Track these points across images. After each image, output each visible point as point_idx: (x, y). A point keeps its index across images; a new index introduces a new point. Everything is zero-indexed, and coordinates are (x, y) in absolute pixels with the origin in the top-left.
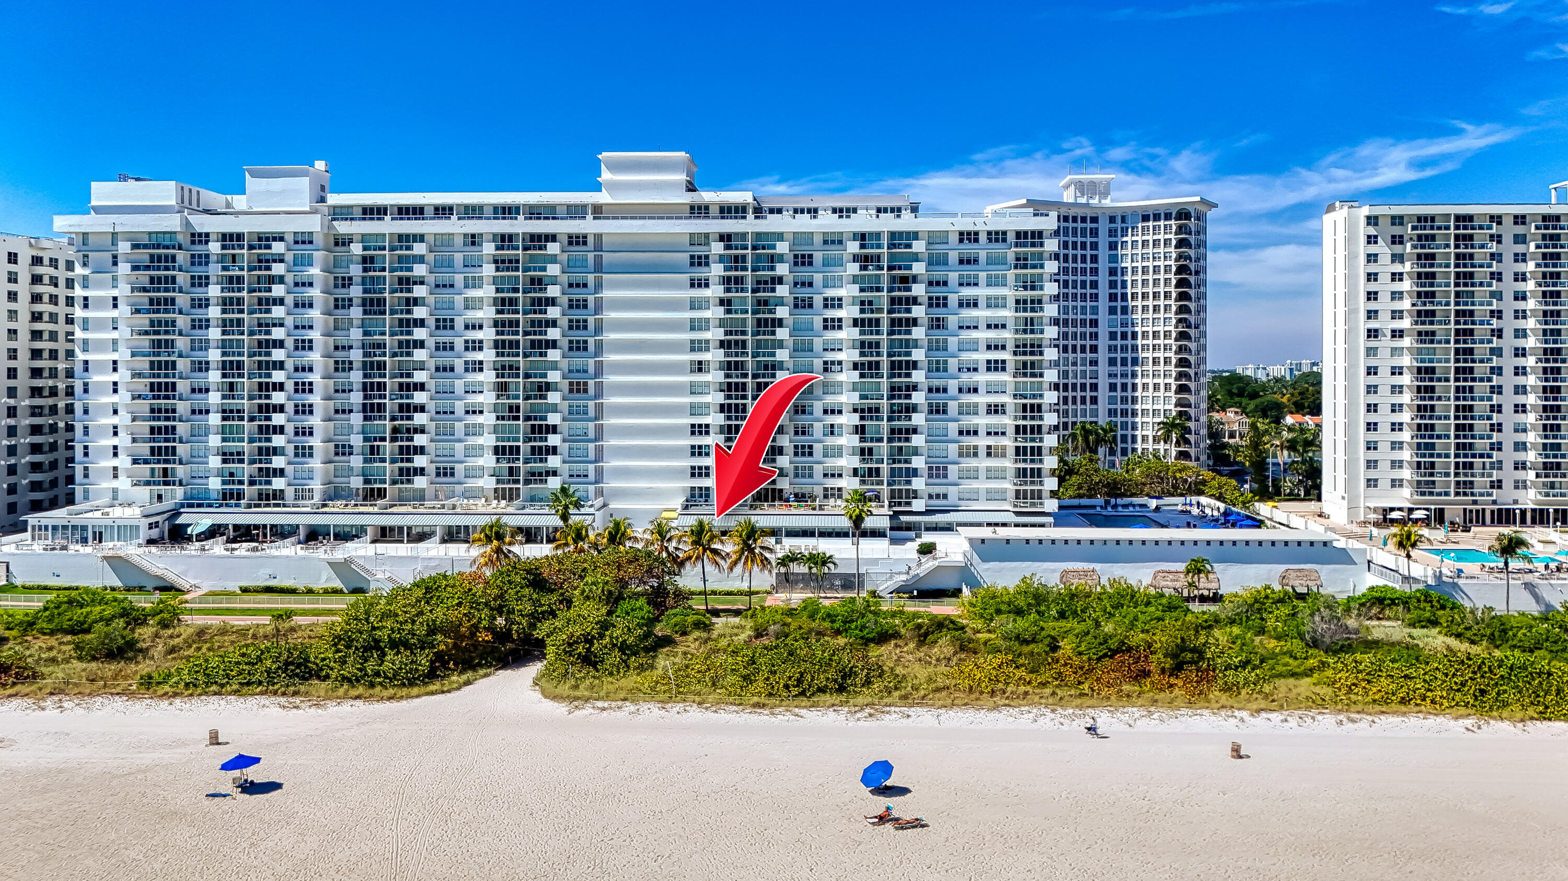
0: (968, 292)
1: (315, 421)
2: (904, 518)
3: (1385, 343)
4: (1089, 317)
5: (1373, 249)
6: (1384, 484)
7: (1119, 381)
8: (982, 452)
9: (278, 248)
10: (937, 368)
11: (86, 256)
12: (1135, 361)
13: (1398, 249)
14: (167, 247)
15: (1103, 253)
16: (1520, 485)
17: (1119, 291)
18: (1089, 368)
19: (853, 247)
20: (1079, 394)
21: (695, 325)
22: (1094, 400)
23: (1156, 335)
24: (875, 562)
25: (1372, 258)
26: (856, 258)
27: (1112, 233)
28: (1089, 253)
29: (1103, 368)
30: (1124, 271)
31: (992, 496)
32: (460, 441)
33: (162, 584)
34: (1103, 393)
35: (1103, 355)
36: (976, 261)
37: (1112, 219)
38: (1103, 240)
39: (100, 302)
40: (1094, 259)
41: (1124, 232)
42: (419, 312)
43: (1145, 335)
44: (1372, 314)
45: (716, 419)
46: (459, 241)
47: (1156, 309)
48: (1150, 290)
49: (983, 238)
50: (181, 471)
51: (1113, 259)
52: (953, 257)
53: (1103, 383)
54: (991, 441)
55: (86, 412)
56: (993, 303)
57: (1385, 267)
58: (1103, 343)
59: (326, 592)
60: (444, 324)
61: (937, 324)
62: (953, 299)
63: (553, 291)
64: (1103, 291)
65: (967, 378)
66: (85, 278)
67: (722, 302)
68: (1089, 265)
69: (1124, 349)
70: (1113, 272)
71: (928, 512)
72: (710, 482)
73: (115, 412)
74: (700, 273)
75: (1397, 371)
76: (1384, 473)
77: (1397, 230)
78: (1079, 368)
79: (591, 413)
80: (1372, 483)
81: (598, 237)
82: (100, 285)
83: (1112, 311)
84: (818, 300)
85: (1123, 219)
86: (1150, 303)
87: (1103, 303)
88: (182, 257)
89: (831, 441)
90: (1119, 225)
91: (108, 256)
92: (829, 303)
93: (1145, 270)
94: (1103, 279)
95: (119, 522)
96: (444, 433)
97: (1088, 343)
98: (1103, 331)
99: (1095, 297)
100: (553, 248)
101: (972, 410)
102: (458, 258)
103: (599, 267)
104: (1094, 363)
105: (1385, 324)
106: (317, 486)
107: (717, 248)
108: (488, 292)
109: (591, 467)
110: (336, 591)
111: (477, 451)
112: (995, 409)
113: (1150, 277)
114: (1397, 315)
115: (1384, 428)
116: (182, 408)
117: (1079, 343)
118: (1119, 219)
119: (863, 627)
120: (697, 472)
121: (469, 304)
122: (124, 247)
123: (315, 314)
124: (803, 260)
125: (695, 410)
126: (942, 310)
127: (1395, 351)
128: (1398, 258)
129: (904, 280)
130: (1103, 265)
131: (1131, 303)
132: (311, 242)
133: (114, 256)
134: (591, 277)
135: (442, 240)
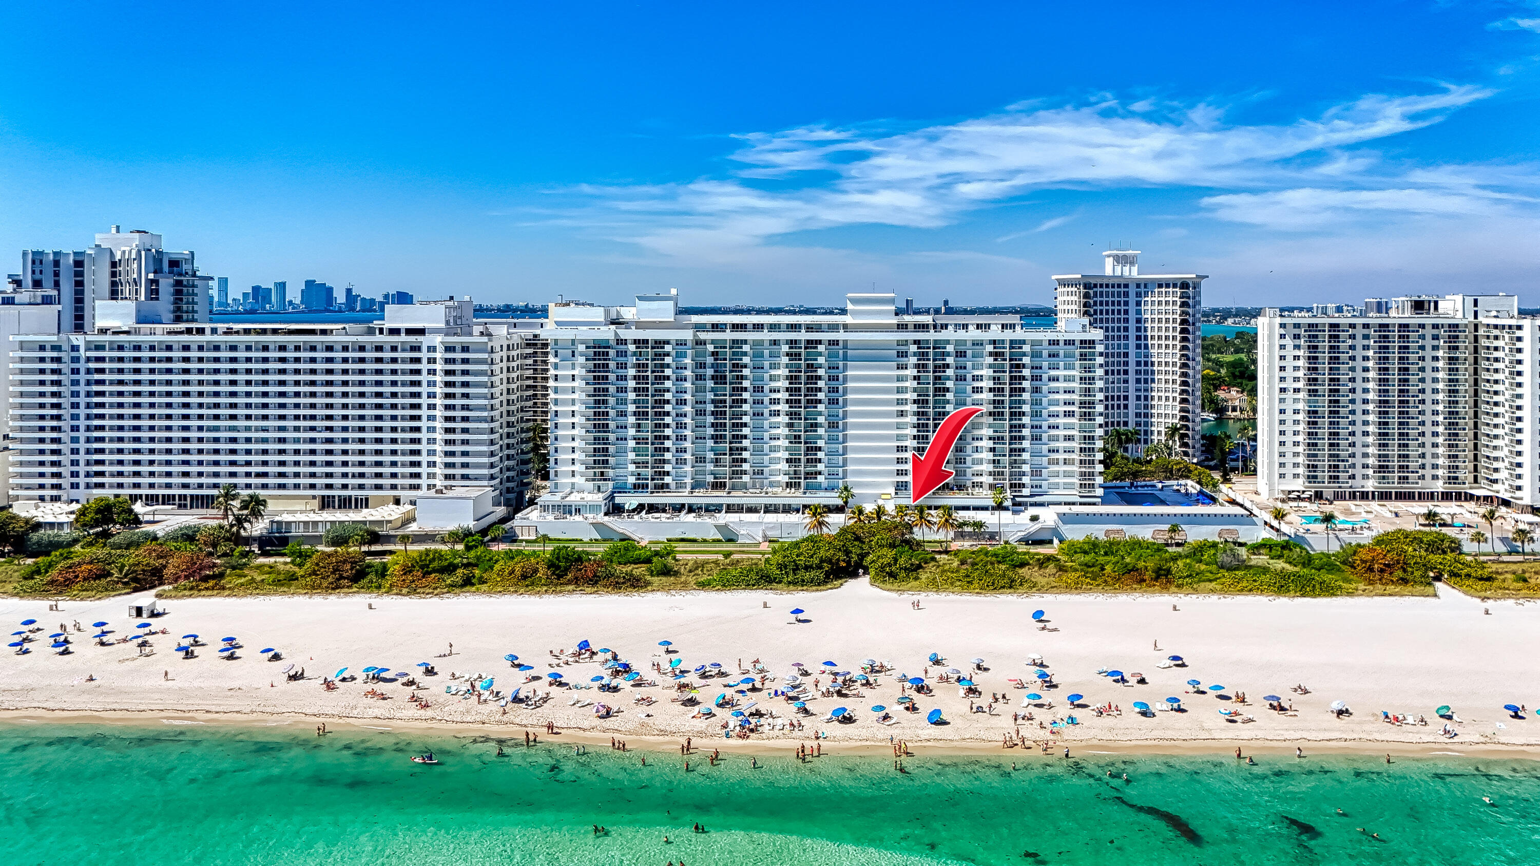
0: (1053, 373)
1: (688, 444)
2: (1018, 499)
3: (1290, 395)
4: (1122, 351)
5: (1283, 342)
6: (1289, 476)
7: (1142, 394)
8: (1061, 462)
9: (668, 348)
10: (1036, 414)
11: (556, 352)
12: (1153, 381)
13: (1297, 342)
14: (604, 348)
15: (1132, 308)
16: (1365, 477)
17: (1143, 334)
18: (1122, 385)
19: (990, 348)
20: (1116, 403)
21: (899, 390)
22: (1126, 407)
23: (1167, 364)
24: (1007, 525)
25: (1282, 347)
26: (991, 354)
27: (1138, 295)
28: (1123, 308)
29: (1132, 385)
30: (1146, 320)
31: (1067, 486)
32: (767, 455)
33: (623, 537)
34: (1132, 402)
35: (1132, 377)
36: (1058, 355)
37: (1138, 286)
38: (1132, 299)
39: (565, 378)
40: (1126, 312)
41: (1146, 295)
42: (746, 384)
43: (1160, 363)
44: (1282, 379)
45: (911, 443)
46: (767, 344)
47: (1167, 346)
48: (1163, 334)
49: (1062, 343)
50: (610, 473)
51: (1139, 312)
52: (1045, 353)
53: (1132, 394)
54: (1066, 456)
55: (555, 439)
56: (1067, 379)
57: (1290, 352)
58: (1132, 368)
59: (714, 541)
60: (758, 389)
61: (1036, 390)
62: (1045, 377)
63: (821, 372)
64: (1132, 333)
65: (1052, 421)
66: (556, 364)
67: (915, 378)
68: (1122, 316)
69: (1146, 372)
70: (1138, 321)
71: (1032, 496)
72: (909, 478)
73: (573, 439)
74: (903, 360)
75: (1296, 412)
76: (1289, 470)
77: (1297, 331)
78: (1116, 385)
79: (841, 439)
80: (1282, 476)
81: (845, 342)
82: (565, 368)
83: (1138, 347)
84: (969, 377)
85: (1145, 286)
86: (1163, 342)
87: (1132, 342)
88: (612, 353)
89: (977, 456)
90: (1142, 290)
91: (570, 352)
92: (975, 378)
93: (1160, 320)
94: (1132, 325)
95: (590, 503)
96: (758, 451)
97: (1122, 368)
98: (1132, 360)
99: (1126, 338)
100: (821, 348)
101: (1056, 439)
102: (766, 352)
103: (845, 358)
104: (1126, 381)
105: (1290, 385)
106: (688, 481)
107: (913, 348)
108: (783, 372)
109: (840, 470)
110: (719, 541)
111: (777, 461)
112: (1069, 438)
113: (1163, 325)
114: (1296, 379)
115: (1289, 444)
116: (612, 437)
117: (1116, 368)
118: (1142, 286)
119: (1012, 560)
120: (900, 473)
121: (772, 378)
122: (581, 348)
123: (688, 385)
124: (960, 354)
125: (899, 438)
126: (1038, 383)
127: (1296, 401)
128: (1297, 347)
129: (1018, 366)
130: (1132, 316)
131: (1150, 342)
132: (685, 344)
133: (573, 352)
134: (841, 364)
135: (758, 343)
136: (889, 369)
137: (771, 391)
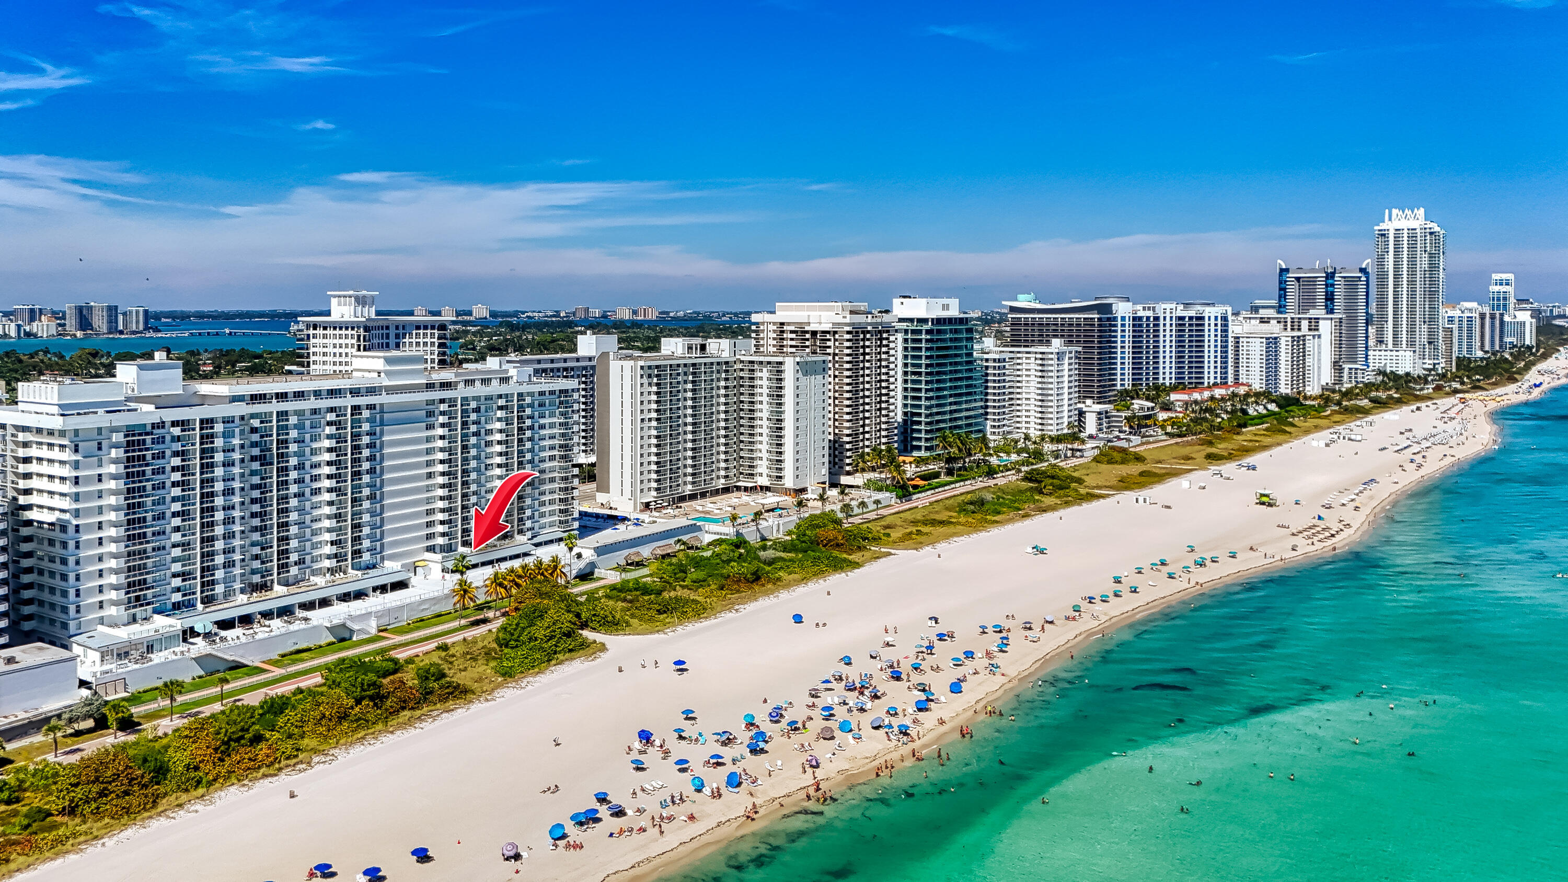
0: (542, 421)
6: (646, 490)
9: (217, 428)
11: (77, 446)
14: (140, 434)
19: (501, 402)
27: (397, 336)
31: (551, 524)
32: (309, 540)
33: (234, 665)
36: (545, 405)
37: (397, 328)
38: (392, 341)
39: (88, 480)
41: (404, 337)
46: (308, 413)
50: (148, 595)
52: (536, 403)
54: (551, 497)
55: (77, 563)
59: (328, 644)
60: (299, 467)
62: (537, 426)
63: (364, 440)
66: (74, 462)
67: (443, 438)
71: (532, 538)
73: (101, 559)
74: (432, 420)
79: (377, 510)
80: (642, 491)
81: (382, 405)
82: (89, 467)
84: (483, 432)
85: (404, 328)
88: (148, 440)
91: (95, 444)
92: (487, 432)
95: (166, 635)
100: (366, 414)
102: (308, 423)
103: (382, 424)
106: (238, 586)
107: (440, 407)
108: (325, 443)
109: (380, 542)
112: (552, 480)
116: (149, 548)
120: (428, 537)
121: (314, 452)
122: (118, 437)
124: (477, 410)
125: (428, 501)
129: (522, 417)
132: (233, 422)
133: (100, 444)
134: (378, 429)
135: (299, 413)
136: (419, 430)
137: (311, 467)
